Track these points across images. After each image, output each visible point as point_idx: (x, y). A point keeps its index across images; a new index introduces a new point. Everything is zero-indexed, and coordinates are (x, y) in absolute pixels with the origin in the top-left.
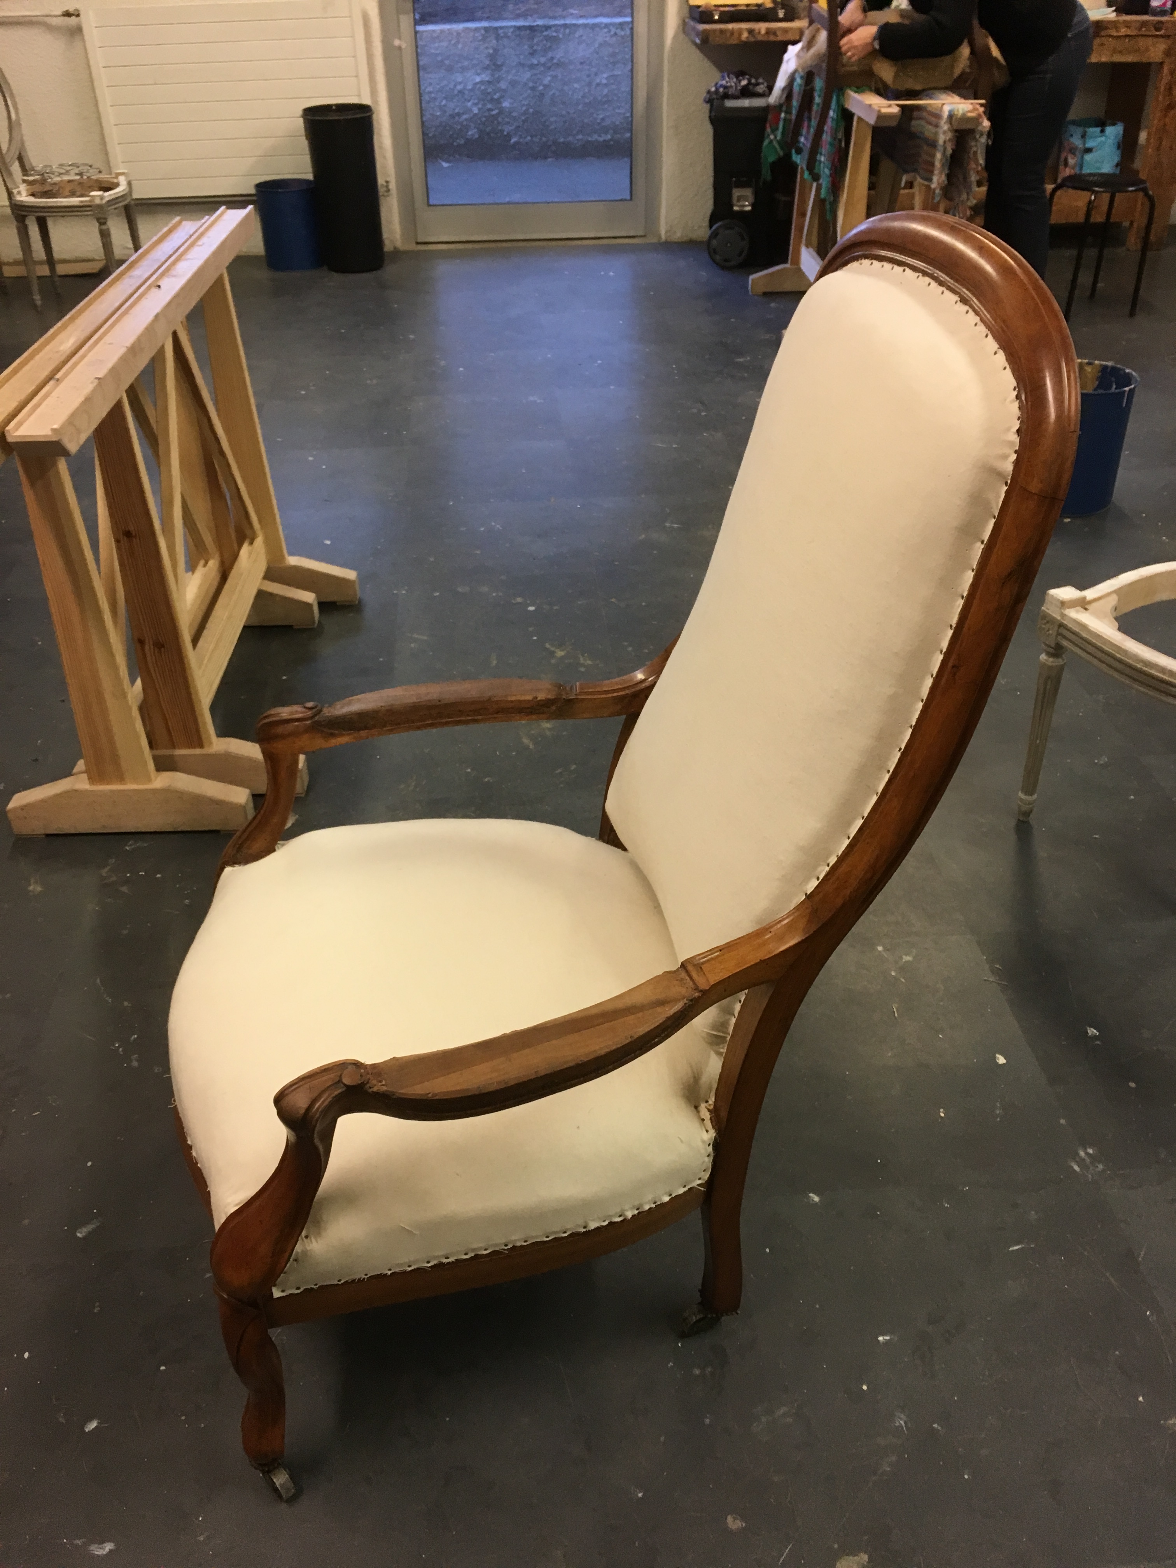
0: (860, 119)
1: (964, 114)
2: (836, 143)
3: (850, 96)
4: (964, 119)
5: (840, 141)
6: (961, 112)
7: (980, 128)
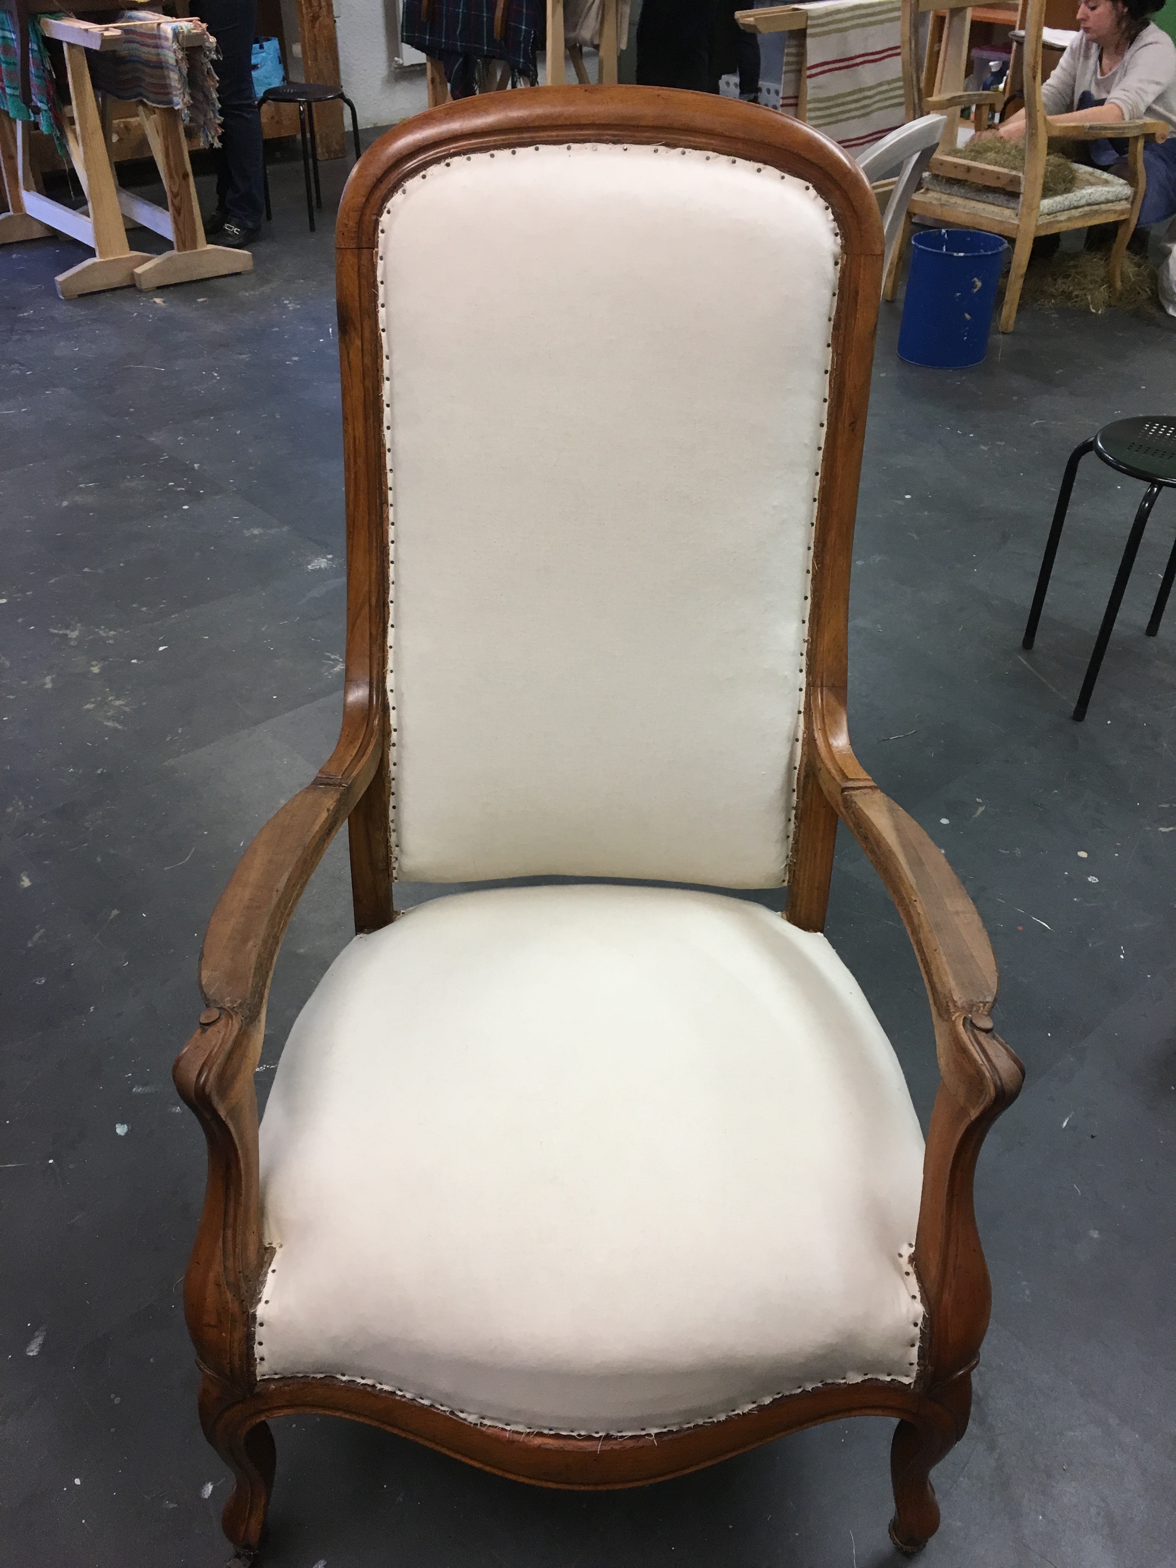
0: (68, 43)
1: (189, 31)
2: (46, 74)
3: (47, 23)
4: (190, 37)
5: (50, 72)
6: (185, 30)
7: (207, 44)
